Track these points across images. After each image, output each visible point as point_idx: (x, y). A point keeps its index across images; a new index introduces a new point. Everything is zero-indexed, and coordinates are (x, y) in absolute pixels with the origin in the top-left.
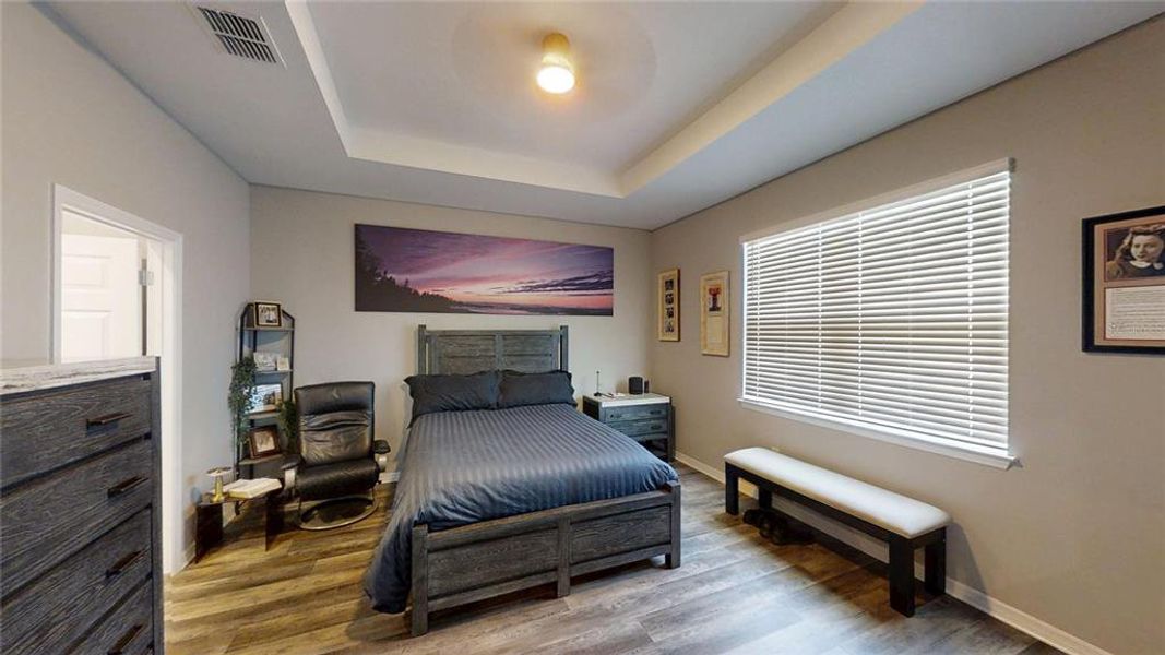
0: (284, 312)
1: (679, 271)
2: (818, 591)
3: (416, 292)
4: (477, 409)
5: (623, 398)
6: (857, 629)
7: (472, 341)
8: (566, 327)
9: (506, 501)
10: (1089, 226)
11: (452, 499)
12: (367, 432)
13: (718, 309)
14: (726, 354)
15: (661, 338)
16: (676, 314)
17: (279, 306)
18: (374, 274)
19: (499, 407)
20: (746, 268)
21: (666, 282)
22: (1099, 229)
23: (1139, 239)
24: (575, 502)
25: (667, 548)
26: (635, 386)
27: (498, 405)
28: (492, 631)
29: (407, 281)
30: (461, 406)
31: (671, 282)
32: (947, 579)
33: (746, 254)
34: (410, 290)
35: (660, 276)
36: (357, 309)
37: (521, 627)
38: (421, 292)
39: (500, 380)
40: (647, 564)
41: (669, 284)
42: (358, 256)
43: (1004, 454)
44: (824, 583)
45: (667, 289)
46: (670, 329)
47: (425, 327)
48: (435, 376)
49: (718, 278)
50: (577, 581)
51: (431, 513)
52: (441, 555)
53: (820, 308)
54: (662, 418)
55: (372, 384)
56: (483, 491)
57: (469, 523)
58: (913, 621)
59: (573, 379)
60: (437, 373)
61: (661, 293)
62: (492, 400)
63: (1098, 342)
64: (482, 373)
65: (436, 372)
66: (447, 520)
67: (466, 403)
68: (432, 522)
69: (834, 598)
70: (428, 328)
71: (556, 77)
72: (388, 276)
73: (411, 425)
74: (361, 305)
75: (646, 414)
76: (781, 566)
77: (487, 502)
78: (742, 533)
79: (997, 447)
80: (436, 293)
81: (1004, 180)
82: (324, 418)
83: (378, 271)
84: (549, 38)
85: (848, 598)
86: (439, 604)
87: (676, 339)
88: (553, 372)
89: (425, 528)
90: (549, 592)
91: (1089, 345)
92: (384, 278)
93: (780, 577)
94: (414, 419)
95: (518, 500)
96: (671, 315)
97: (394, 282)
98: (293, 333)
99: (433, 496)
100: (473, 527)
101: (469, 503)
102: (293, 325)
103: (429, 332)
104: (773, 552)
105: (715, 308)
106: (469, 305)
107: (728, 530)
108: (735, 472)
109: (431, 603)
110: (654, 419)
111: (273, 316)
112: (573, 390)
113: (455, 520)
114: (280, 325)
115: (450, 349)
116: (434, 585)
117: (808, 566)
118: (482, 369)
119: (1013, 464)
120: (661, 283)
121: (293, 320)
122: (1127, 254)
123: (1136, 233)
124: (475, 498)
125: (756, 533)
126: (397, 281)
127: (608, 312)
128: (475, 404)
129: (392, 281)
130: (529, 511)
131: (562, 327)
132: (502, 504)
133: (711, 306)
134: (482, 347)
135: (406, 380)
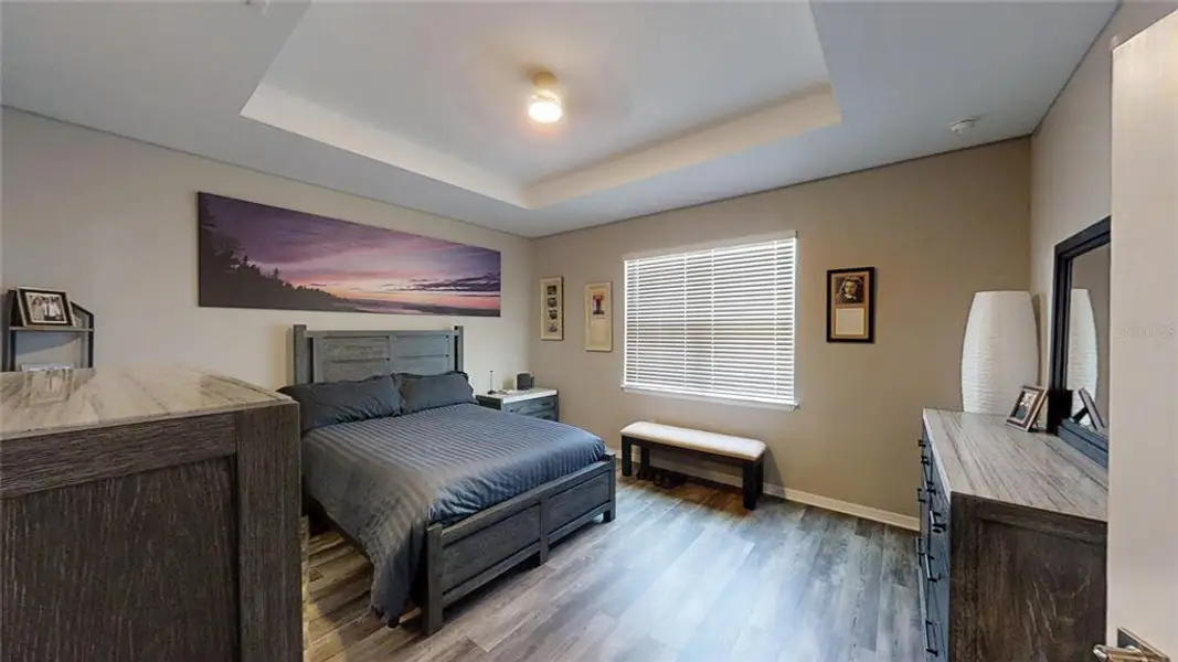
0: (73, 305)
1: (563, 279)
2: (704, 510)
3: (289, 285)
4: (380, 417)
5: (516, 394)
6: (735, 523)
7: (363, 342)
8: (462, 328)
9: (500, 488)
10: (830, 273)
11: (457, 495)
13: (602, 313)
14: (609, 349)
15: (543, 337)
16: (559, 316)
17: (63, 295)
18: (227, 258)
19: (402, 412)
20: (626, 281)
21: (549, 287)
22: (834, 276)
23: (849, 284)
24: (548, 479)
25: (606, 507)
26: (524, 382)
27: (401, 410)
28: (504, 604)
29: (276, 271)
30: (360, 415)
31: (554, 288)
32: (764, 484)
33: (626, 269)
34: (281, 282)
35: (541, 281)
36: (202, 303)
37: (524, 596)
38: (296, 285)
39: (400, 383)
40: (590, 525)
41: (552, 289)
42: (203, 234)
43: (792, 403)
44: (705, 504)
45: (549, 294)
46: (553, 330)
47: (305, 327)
49: (603, 287)
50: (554, 546)
51: (442, 511)
52: (453, 549)
53: (685, 314)
54: (550, 409)
56: (482, 483)
57: (469, 515)
58: (756, 512)
59: (470, 379)
60: (322, 381)
61: (543, 297)
62: (396, 407)
63: (833, 336)
64: (376, 378)
65: (320, 380)
66: (454, 515)
67: (366, 411)
68: (444, 519)
69: (714, 511)
70: (308, 329)
71: (545, 109)
72: (250, 263)
74: (208, 299)
75: (538, 406)
76: (677, 501)
77: (484, 492)
78: (642, 486)
79: (789, 400)
80: (315, 288)
81: (793, 242)
83: (234, 257)
84: (540, 76)
85: (722, 510)
86: (454, 595)
87: (560, 338)
88: (449, 373)
89: (439, 525)
90: (534, 562)
91: (830, 339)
92: (244, 266)
93: (681, 507)
95: (508, 486)
96: (554, 317)
97: (258, 270)
98: (91, 335)
99: (441, 495)
100: (475, 518)
101: (471, 496)
102: (91, 326)
103: (310, 332)
104: (667, 494)
105: (598, 312)
106: (358, 302)
107: (630, 487)
108: (628, 441)
109: (445, 598)
110: (545, 410)
111: (54, 310)
112: (472, 390)
113: (463, 514)
114: (70, 323)
115: (336, 353)
116: (448, 580)
117: (691, 496)
118: (376, 373)
119: (797, 407)
120: (543, 289)
121: (91, 316)
122: (844, 293)
123: (848, 280)
124: (477, 491)
125: (650, 484)
126: (262, 270)
127: (496, 313)
128: (377, 413)
129: (255, 270)
130: (516, 495)
131: (456, 328)
132: (497, 491)
133: (595, 309)
134: (374, 349)
135: (282, 391)
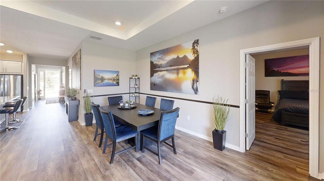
3: (281, 72)
11: (290, 108)
12: (268, 100)
18: (269, 69)
34: (279, 72)
36: (265, 76)
38: (282, 72)
42: (265, 66)
47: (283, 80)
48: (286, 91)
52: (288, 116)
55: (269, 91)
57: (295, 113)
65: (287, 90)
66: (289, 111)
68: (286, 110)
72: (273, 69)
73: (280, 100)
74: (266, 75)
80: (287, 72)
82: (259, 96)
86: (288, 123)
92: (272, 70)
94: (280, 99)
99: (286, 107)
103: (285, 81)
106: (299, 74)
109: (286, 122)
113: (291, 111)
116: (287, 120)
126: (275, 70)
129: (274, 70)
135: (278, 91)
